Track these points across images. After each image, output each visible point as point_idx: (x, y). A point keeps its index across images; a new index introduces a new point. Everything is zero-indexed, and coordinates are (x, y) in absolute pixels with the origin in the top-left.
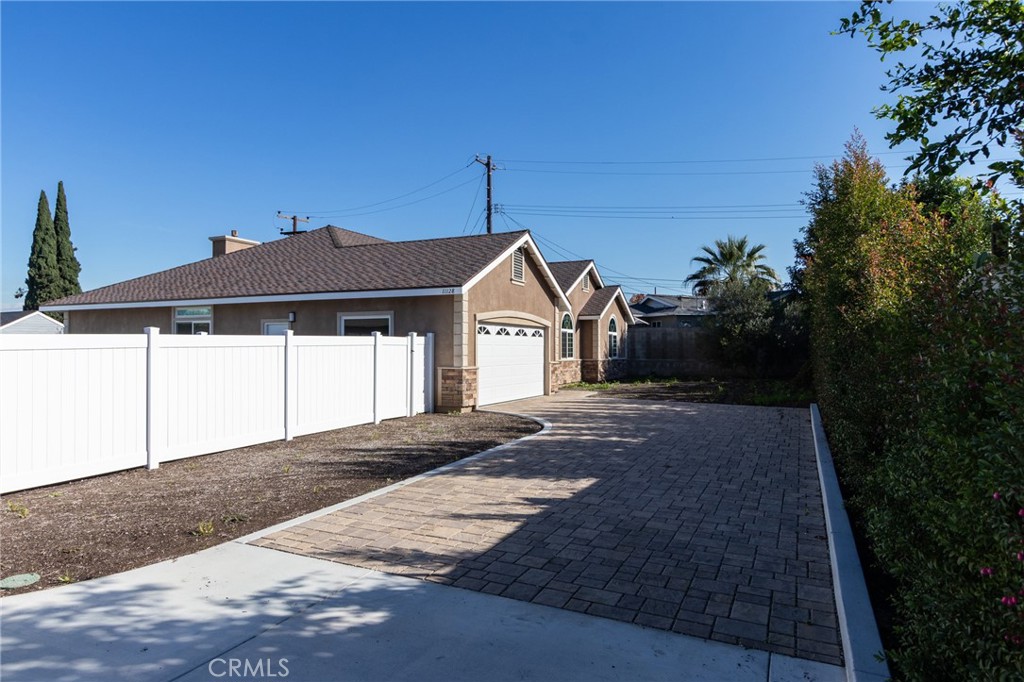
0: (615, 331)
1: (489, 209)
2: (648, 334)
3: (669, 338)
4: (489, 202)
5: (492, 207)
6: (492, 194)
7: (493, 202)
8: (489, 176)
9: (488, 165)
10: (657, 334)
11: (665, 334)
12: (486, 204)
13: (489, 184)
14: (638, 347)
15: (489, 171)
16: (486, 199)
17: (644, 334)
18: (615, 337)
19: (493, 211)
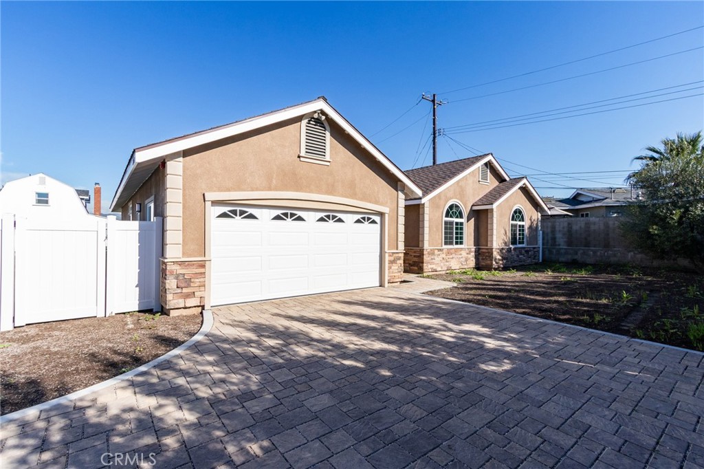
0: (523, 221)
1: (434, 134)
2: (569, 224)
3: (592, 227)
4: (434, 128)
5: (437, 132)
6: (437, 123)
7: (437, 128)
8: (434, 109)
9: (433, 101)
10: (579, 223)
11: (588, 224)
12: (432, 130)
13: (434, 116)
14: (559, 235)
15: (434, 105)
16: (432, 126)
17: (566, 224)
18: (523, 226)
19: (437, 135)
